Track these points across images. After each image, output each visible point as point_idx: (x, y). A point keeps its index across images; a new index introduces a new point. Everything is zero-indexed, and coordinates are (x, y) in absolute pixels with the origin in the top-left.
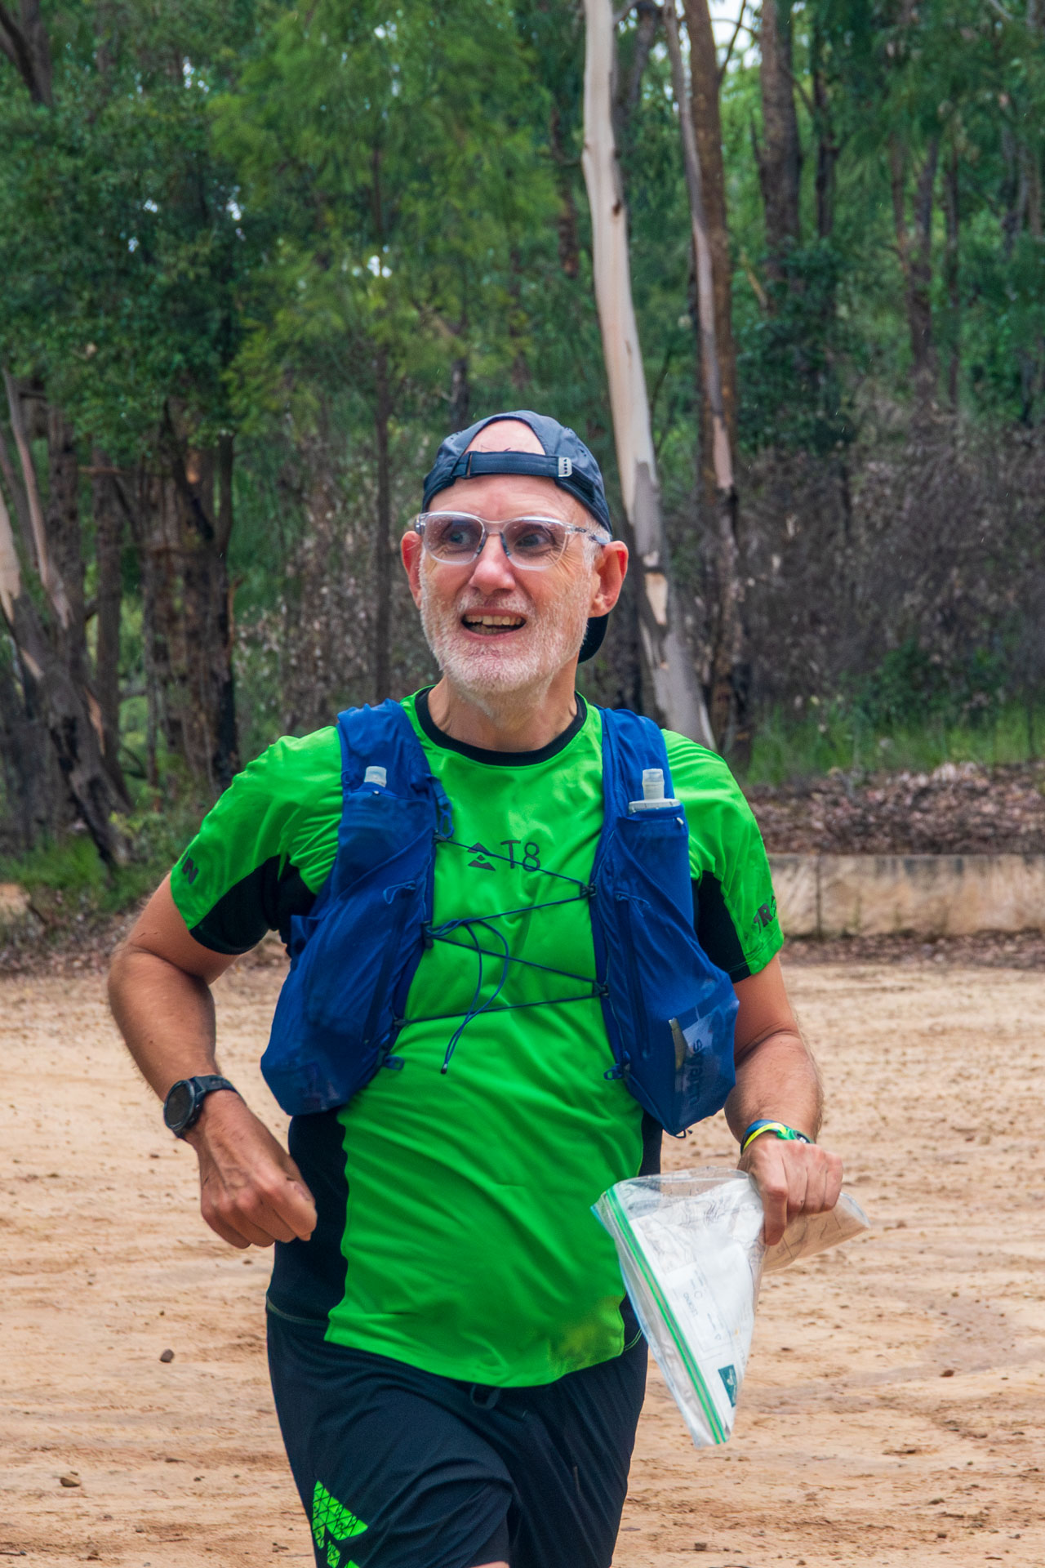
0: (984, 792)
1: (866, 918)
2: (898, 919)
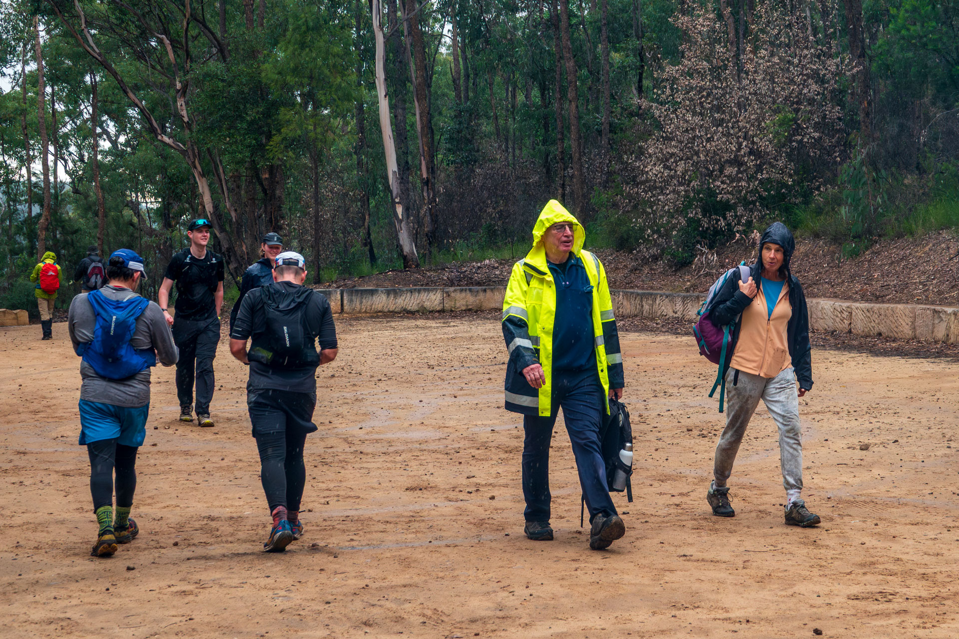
0: (497, 268)
1: (458, 305)
2: (467, 306)
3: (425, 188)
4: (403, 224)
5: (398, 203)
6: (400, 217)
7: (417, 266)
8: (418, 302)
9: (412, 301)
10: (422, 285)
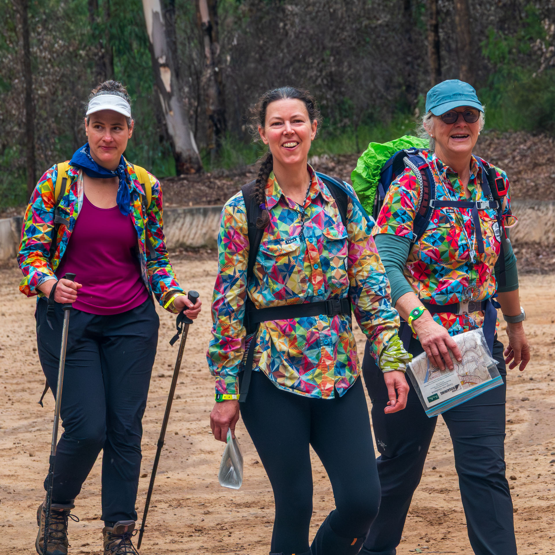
3: (207, 40)
4: (174, 102)
5: (164, 65)
6: (168, 89)
7: (199, 170)
8: (204, 230)
9: (193, 231)
10: (209, 202)
